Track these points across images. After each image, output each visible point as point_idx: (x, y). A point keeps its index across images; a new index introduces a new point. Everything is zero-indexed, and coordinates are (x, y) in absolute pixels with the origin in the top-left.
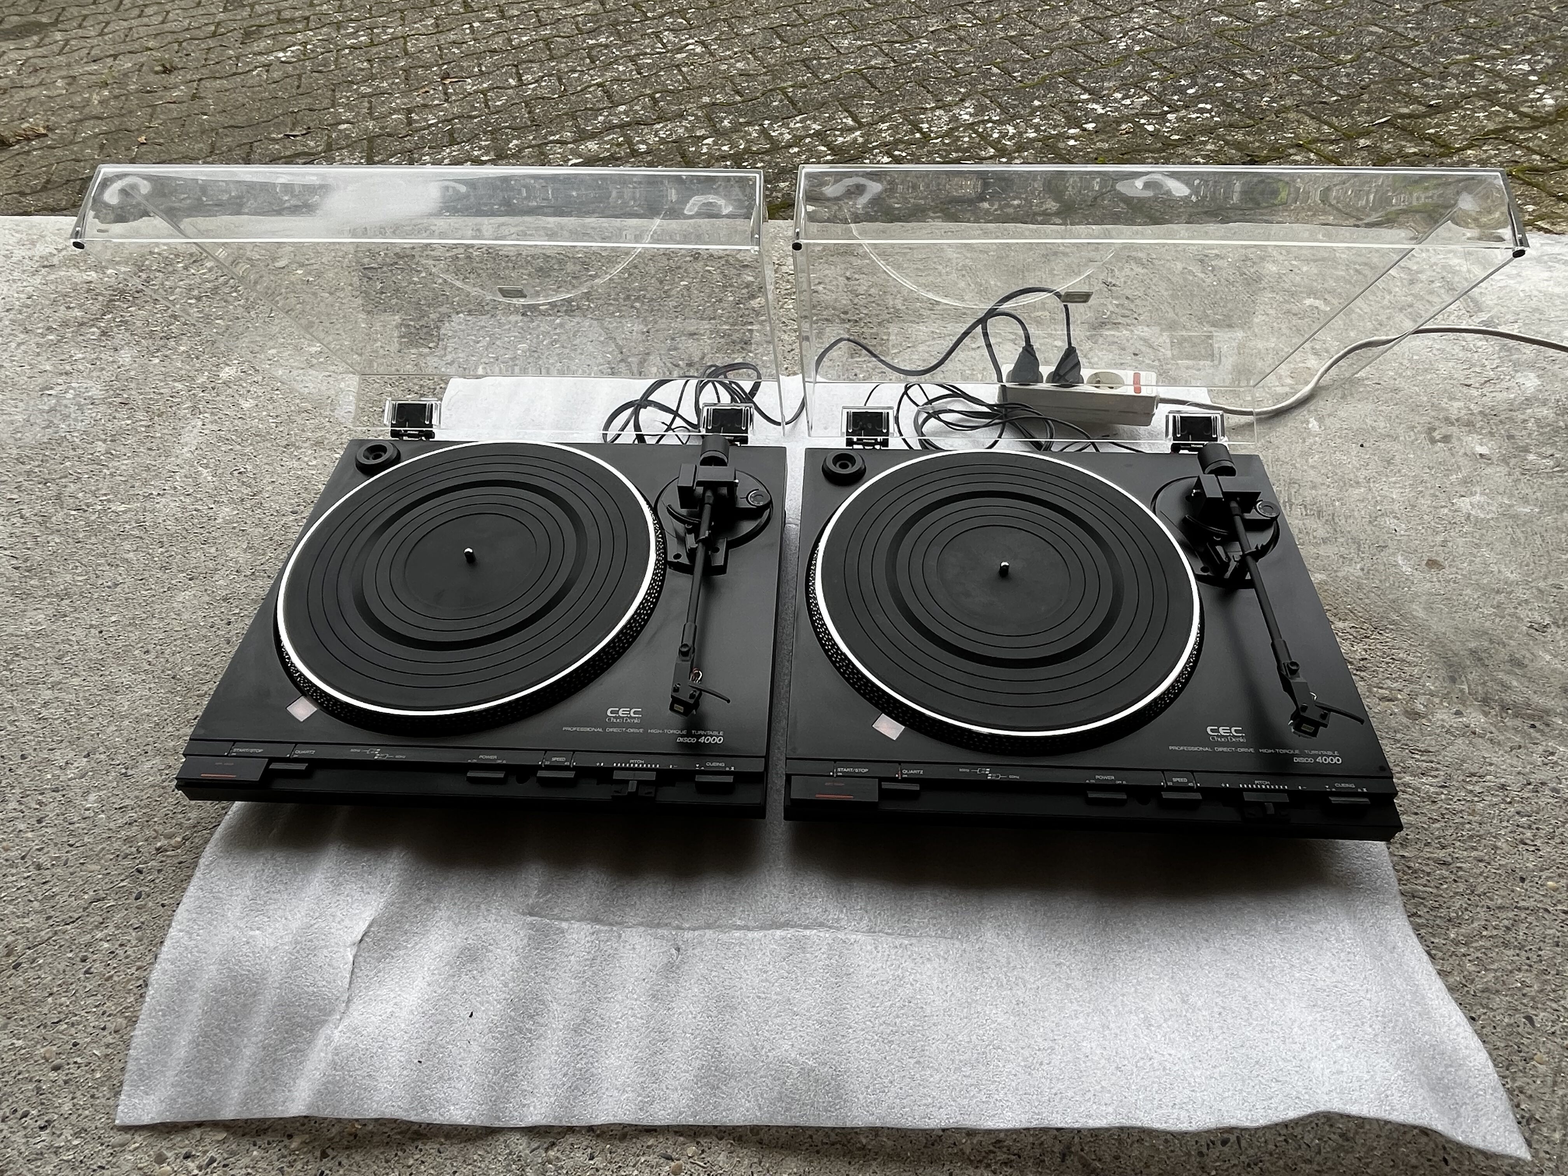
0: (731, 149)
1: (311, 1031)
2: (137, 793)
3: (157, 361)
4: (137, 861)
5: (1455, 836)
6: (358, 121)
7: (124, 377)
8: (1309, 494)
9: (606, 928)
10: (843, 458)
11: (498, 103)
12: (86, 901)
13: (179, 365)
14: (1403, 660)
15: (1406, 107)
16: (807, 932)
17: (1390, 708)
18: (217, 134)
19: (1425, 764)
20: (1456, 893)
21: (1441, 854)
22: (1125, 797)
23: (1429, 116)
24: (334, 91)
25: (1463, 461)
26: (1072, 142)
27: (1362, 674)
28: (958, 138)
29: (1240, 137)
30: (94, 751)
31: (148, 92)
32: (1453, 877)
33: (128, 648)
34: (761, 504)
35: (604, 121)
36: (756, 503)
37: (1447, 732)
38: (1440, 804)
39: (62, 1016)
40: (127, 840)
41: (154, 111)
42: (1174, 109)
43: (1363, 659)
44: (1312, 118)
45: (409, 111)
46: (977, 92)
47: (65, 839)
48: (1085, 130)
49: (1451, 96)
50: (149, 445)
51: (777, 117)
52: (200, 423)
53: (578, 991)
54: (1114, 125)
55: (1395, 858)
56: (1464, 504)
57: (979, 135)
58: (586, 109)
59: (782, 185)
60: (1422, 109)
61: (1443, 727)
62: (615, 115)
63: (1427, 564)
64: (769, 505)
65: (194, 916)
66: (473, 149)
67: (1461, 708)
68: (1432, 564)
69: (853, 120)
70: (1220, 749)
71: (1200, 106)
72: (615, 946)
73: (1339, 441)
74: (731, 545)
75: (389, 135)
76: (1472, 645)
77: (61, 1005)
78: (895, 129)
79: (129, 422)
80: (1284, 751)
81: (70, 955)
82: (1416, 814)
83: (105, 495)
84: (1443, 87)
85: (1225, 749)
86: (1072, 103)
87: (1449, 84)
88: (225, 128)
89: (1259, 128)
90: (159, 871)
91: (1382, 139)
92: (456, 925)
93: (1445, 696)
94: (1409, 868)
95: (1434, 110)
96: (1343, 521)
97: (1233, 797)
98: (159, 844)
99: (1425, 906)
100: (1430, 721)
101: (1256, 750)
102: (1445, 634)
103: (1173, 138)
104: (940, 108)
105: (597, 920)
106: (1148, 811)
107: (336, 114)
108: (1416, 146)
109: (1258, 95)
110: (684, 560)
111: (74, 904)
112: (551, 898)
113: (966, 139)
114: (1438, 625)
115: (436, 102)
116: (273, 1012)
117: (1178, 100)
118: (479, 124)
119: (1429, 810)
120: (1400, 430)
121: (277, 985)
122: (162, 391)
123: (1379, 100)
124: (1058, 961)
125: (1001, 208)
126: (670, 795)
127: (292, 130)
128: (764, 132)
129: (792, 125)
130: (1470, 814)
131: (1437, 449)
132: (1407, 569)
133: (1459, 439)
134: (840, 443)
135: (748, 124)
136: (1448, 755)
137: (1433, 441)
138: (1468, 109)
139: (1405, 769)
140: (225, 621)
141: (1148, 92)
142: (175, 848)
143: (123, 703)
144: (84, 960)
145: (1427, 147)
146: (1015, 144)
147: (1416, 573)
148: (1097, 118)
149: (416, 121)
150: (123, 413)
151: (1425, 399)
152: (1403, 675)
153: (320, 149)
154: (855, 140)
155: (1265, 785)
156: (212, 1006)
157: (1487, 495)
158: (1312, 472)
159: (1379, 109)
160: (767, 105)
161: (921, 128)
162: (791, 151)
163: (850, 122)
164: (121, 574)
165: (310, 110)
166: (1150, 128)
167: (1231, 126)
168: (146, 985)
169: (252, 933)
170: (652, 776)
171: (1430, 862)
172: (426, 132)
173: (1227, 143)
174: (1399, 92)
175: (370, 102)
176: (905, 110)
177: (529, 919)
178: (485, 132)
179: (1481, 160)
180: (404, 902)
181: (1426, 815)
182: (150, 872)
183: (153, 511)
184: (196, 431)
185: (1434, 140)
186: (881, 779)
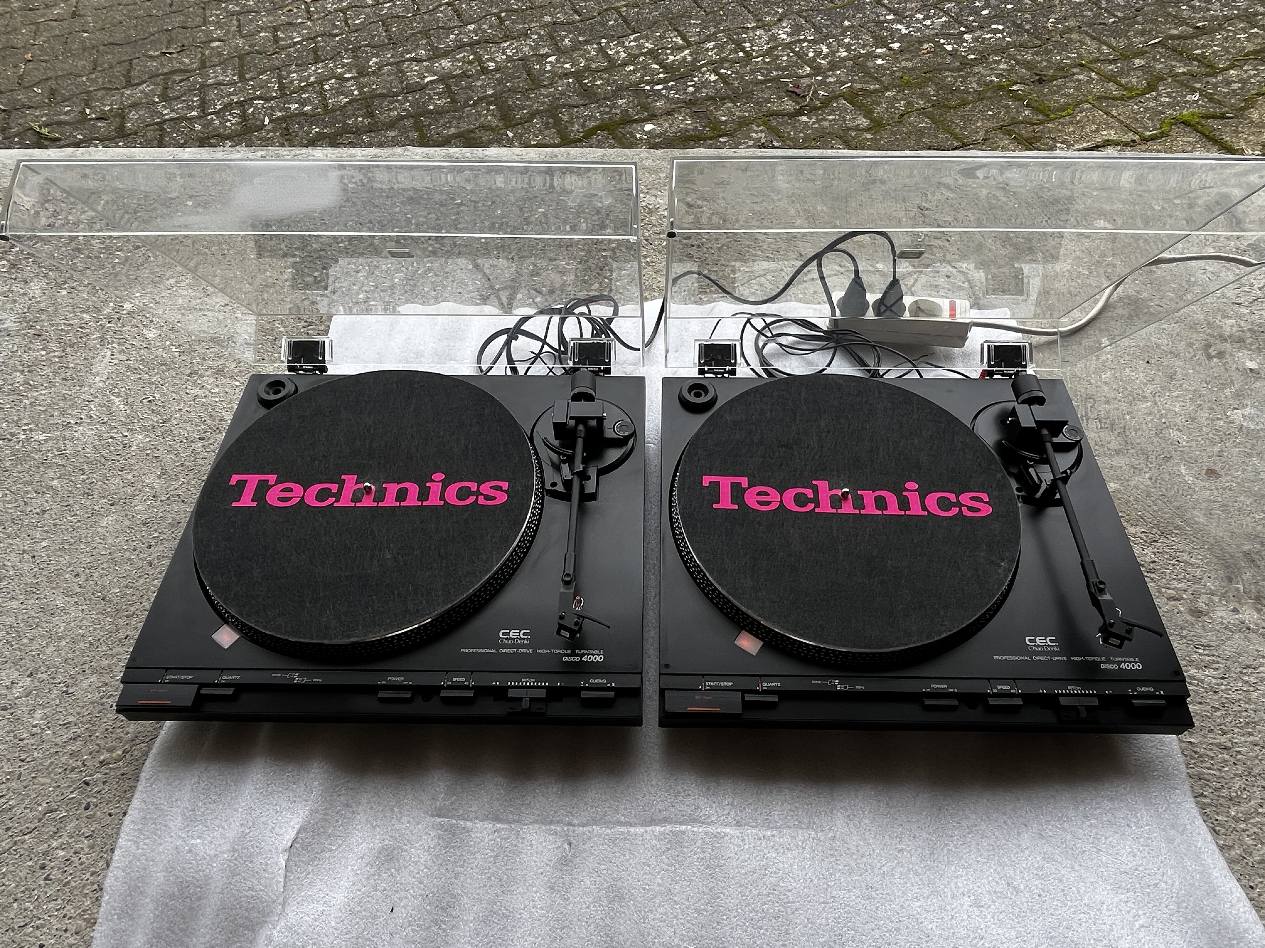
0: (572, 66)
1: (253, 931)
2: (78, 710)
3: (64, 293)
4: (84, 774)
5: (1234, 723)
6: (229, 39)
7: (35, 309)
8: (1104, 408)
9: (506, 826)
10: (697, 388)
11: (357, 22)
12: (40, 812)
13: (85, 296)
14: (1187, 562)
15: (1176, 28)
16: (683, 828)
17: (1177, 607)
18: (98, 51)
19: (1207, 658)
20: (1236, 775)
21: (1223, 739)
22: (957, 703)
23: (1196, 37)
24: (204, 9)
25: (1236, 376)
26: (879, 61)
27: (1152, 576)
28: (777, 57)
29: (1029, 57)
30: (37, 670)
31: (31, 10)
32: (1233, 760)
33: (59, 573)
34: (627, 434)
35: (456, 40)
36: (621, 433)
37: (1226, 628)
38: (1221, 694)
39: (28, 920)
40: (73, 754)
41: (38, 28)
42: (970, 30)
43: (1152, 562)
44: (1093, 38)
45: (276, 29)
46: (793, 12)
47: (17, 755)
48: (891, 49)
49: (1215, 18)
50: (63, 375)
51: (613, 36)
52: (109, 353)
53: (485, 886)
54: (917, 45)
55: (1184, 745)
56: (1237, 415)
57: (797, 54)
58: (438, 27)
59: (620, 102)
60: (1190, 30)
61: (1222, 623)
62: (465, 33)
63: (1206, 474)
64: (633, 434)
65: (140, 826)
66: (336, 66)
67: (1237, 606)
68: (1211, 473)
69: (682, 39)
70: (1037, 658)
71: (994, 26)
72: (515, 843)
73: (1127, 358)
74: (602, 472)
75: (259, 53)
76: (1246, 548)
77: (25, 910)
78: (720, 48)
79: (43, 353)
80: (1092, 659)
81: (30, 863)
82: (1200, 703)
83: (26, 424)
84: (1209, 10)
85: (1041, 658)
86: (879, 23)
87: (1214, 7)
88: (105, 45)
89: (1046, 48)
90: (104, 783)
91: (1154, 59)
92: (374, 828)
93: (1223, 595)
94: (1196, 752)
95: (1200, 31)
96: (1133, 433)
97: (1050, 701)
98: (102, 758)
99: (1210, 787)
100: (1211, 618)
101: (1068, 658)
102: (1222, 538)
103: (969, 57)
104: (760, 28)
105: (497, 819)
106: (975, 715)
107: (208, 33)
108: (1185, 65)
109: (1044, 16)
110: (560, 488)
111: (31, 815)
112: (456, 800)
113: (785, 58)
114: (1217, 531)
115: (300, 20)
116: (218, 915)
117: (974, 21)
118: (341, 42)
119: (1211, 699)
120: (1182, 346)
121: (218, 890)
122: (71, 322)
123: (1154, 22)
124: (899, 847)
125: (818, 121)
126: (557, 709)
127: (167, 48)
128: (602, 50)
129: (627, 44)
130: (1246, 703)
131: (1213, 364)
132: (1190, 479)
133: (1232, 355)
134: (694, 373)
135: (587, 42)
136: (1228, 649)
137: (1209, 357)
138: (1230, 31)
139: (1191, 663)
140: (146, 545)
141: (947, 13)
142: (117, 761)
143: (60, 624)
144: (43, 867)
145: (1195, 67)
146: (829, 63)
147: (1197, 481)
148: (902, 38)
149: (283, 39)
150: (38, 345)
151: (1202, 317)
152: (1187, 576)
153: (195, 66)
154: (684, 58)
155: (1076, 690)
156: (163, 909)
157: (1257, 407)
158: (1106, 388)
159: (1151, 30)
160: (603, 24)
161: (744, 47)
162: (627, 69)
163: (679, 41)
164: (46, 501)
165: (183, 28)
166: (949, 48)
167: (1021, 46)
168: (101, 889)
169: (193, 842)
170: (542, 694)
171: (1213, 747)
172: (292, 49)
173: (1018, 62)
174: (1169, 14)
175: (239, 20)
176: (729, 29)
177: (439, 820)
178: (347, 50)
179: (1242, 79)
180: (326, 809)
181: (1208, 704)
182: (96, 785)
183: (72, 440)
184: (106, 360)
185: (1200, 59)
186: (744, 692)
